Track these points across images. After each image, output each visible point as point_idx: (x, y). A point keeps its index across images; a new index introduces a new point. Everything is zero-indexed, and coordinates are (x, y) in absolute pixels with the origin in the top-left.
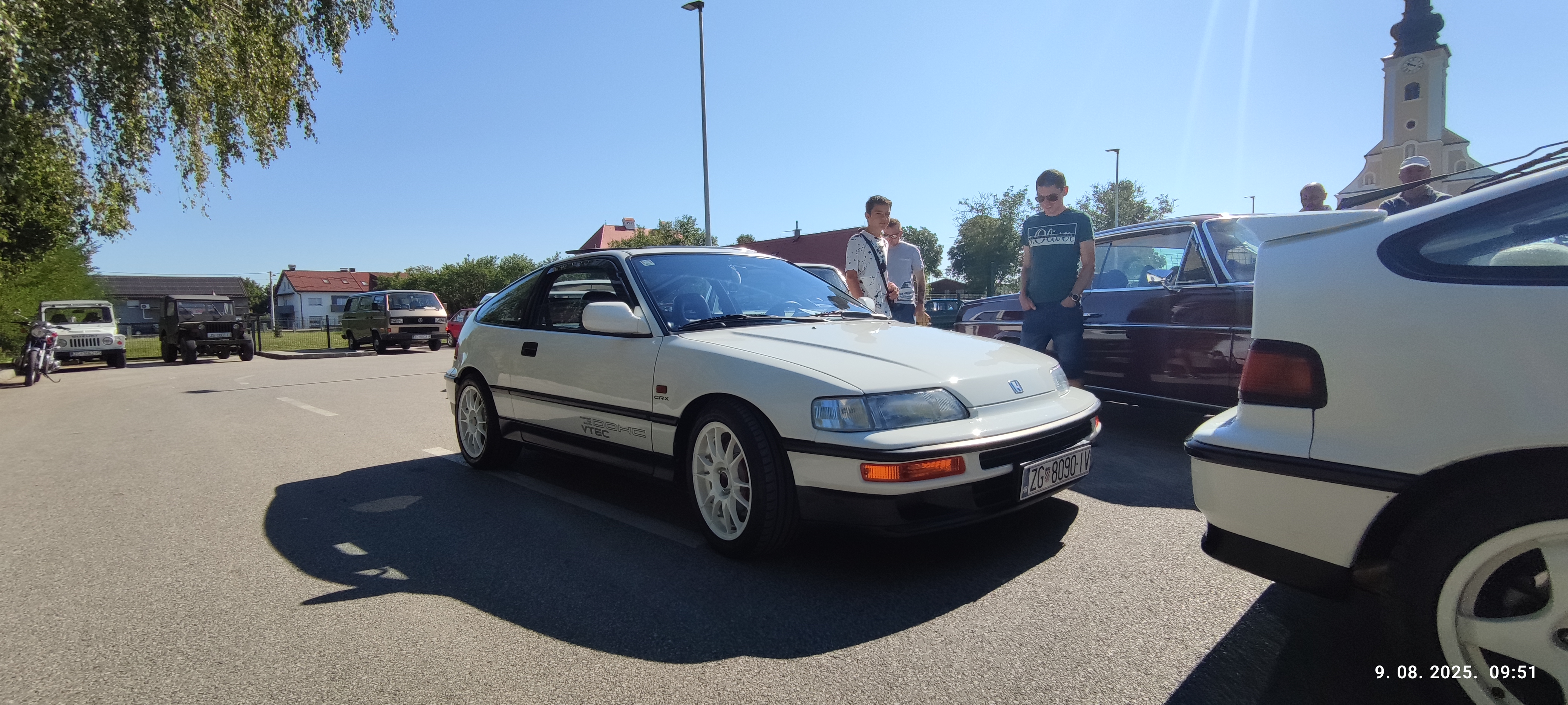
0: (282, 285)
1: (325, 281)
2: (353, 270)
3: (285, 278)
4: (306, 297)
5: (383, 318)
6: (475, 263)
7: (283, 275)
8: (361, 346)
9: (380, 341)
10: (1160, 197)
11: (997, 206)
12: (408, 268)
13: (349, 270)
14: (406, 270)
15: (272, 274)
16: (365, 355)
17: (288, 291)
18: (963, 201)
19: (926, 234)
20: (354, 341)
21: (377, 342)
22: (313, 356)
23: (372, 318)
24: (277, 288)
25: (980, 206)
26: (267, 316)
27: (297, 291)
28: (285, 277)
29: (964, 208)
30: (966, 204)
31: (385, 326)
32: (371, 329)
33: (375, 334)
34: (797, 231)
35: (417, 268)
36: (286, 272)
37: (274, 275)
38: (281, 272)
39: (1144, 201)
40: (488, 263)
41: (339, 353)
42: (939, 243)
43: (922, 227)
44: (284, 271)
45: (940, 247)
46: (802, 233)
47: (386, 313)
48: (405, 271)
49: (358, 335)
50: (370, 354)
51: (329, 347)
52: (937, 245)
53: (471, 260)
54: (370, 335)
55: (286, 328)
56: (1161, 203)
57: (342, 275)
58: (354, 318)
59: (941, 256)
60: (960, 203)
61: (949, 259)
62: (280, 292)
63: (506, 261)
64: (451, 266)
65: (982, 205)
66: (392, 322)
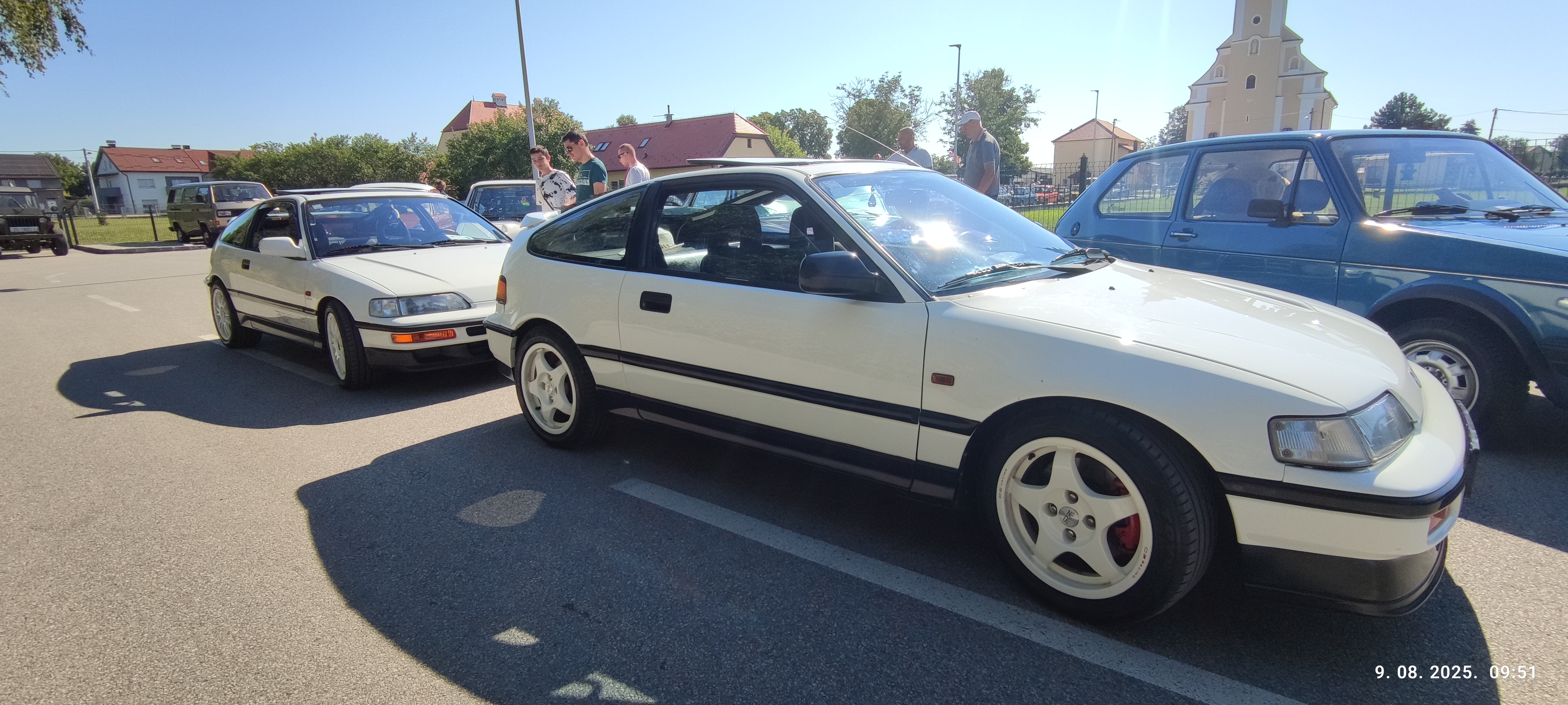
0: (102, 164)
1: (155, 160)
2: (187, 147)
3: (104, 157)
4: (134, 178)
5: (210, 210)
6: (324, 142)
7: (101, 152)
8: (191, 238)
9: (209, 234)
10: (1024, 87)
11: (874, 92)
12: (253, 144)
13: (182, 148)
14: (252, 147)
15: (87, 152)
16: (194, 248)
17: (109, 171)
18: (840, 86)
19: (816, 117)
20: (183, 233)
21: (207, 236)
22: (137, 251)
23: (197, 210)
24: (96, 166)
25: (856, 92)
26: (88, 199)
27: (122, 171)
28: (104, 155)
29: (842, 93)
30: (844, 89)
31: (213, 219)
32: (198, 222)
33: (203, 226)
34: (669, 116)
35: (264, 145)
36: (104, 149)
37: (89, 153)
38: (97, 150)
39: (1013, 90)
40: (337, 143)
41: (167, 246)
42: (828, 126)
43: (812, 110)
44: (101, 148)
45: (830, 130)
46: (674, 118)
47: (212, 206)
48: (250, 149)
49: (187, 227)
50: (200, 248)
51: (156, 239)
52: (826, 129)
53: (318, 140)
54: (198, 228)
55: (114, 213)
56: (1025, 93)
57: (176, 153)
58: (179, 210)
59: (831, 140)
60: (838, 88)
61: (838, 143)
62: (101, 171)
63: (357, 141)
64: (298, 145)
65: (859, 91)
66: (220, 215)
